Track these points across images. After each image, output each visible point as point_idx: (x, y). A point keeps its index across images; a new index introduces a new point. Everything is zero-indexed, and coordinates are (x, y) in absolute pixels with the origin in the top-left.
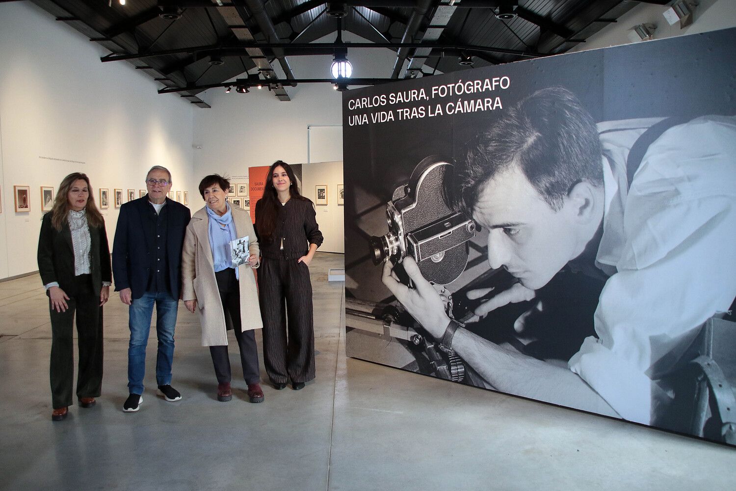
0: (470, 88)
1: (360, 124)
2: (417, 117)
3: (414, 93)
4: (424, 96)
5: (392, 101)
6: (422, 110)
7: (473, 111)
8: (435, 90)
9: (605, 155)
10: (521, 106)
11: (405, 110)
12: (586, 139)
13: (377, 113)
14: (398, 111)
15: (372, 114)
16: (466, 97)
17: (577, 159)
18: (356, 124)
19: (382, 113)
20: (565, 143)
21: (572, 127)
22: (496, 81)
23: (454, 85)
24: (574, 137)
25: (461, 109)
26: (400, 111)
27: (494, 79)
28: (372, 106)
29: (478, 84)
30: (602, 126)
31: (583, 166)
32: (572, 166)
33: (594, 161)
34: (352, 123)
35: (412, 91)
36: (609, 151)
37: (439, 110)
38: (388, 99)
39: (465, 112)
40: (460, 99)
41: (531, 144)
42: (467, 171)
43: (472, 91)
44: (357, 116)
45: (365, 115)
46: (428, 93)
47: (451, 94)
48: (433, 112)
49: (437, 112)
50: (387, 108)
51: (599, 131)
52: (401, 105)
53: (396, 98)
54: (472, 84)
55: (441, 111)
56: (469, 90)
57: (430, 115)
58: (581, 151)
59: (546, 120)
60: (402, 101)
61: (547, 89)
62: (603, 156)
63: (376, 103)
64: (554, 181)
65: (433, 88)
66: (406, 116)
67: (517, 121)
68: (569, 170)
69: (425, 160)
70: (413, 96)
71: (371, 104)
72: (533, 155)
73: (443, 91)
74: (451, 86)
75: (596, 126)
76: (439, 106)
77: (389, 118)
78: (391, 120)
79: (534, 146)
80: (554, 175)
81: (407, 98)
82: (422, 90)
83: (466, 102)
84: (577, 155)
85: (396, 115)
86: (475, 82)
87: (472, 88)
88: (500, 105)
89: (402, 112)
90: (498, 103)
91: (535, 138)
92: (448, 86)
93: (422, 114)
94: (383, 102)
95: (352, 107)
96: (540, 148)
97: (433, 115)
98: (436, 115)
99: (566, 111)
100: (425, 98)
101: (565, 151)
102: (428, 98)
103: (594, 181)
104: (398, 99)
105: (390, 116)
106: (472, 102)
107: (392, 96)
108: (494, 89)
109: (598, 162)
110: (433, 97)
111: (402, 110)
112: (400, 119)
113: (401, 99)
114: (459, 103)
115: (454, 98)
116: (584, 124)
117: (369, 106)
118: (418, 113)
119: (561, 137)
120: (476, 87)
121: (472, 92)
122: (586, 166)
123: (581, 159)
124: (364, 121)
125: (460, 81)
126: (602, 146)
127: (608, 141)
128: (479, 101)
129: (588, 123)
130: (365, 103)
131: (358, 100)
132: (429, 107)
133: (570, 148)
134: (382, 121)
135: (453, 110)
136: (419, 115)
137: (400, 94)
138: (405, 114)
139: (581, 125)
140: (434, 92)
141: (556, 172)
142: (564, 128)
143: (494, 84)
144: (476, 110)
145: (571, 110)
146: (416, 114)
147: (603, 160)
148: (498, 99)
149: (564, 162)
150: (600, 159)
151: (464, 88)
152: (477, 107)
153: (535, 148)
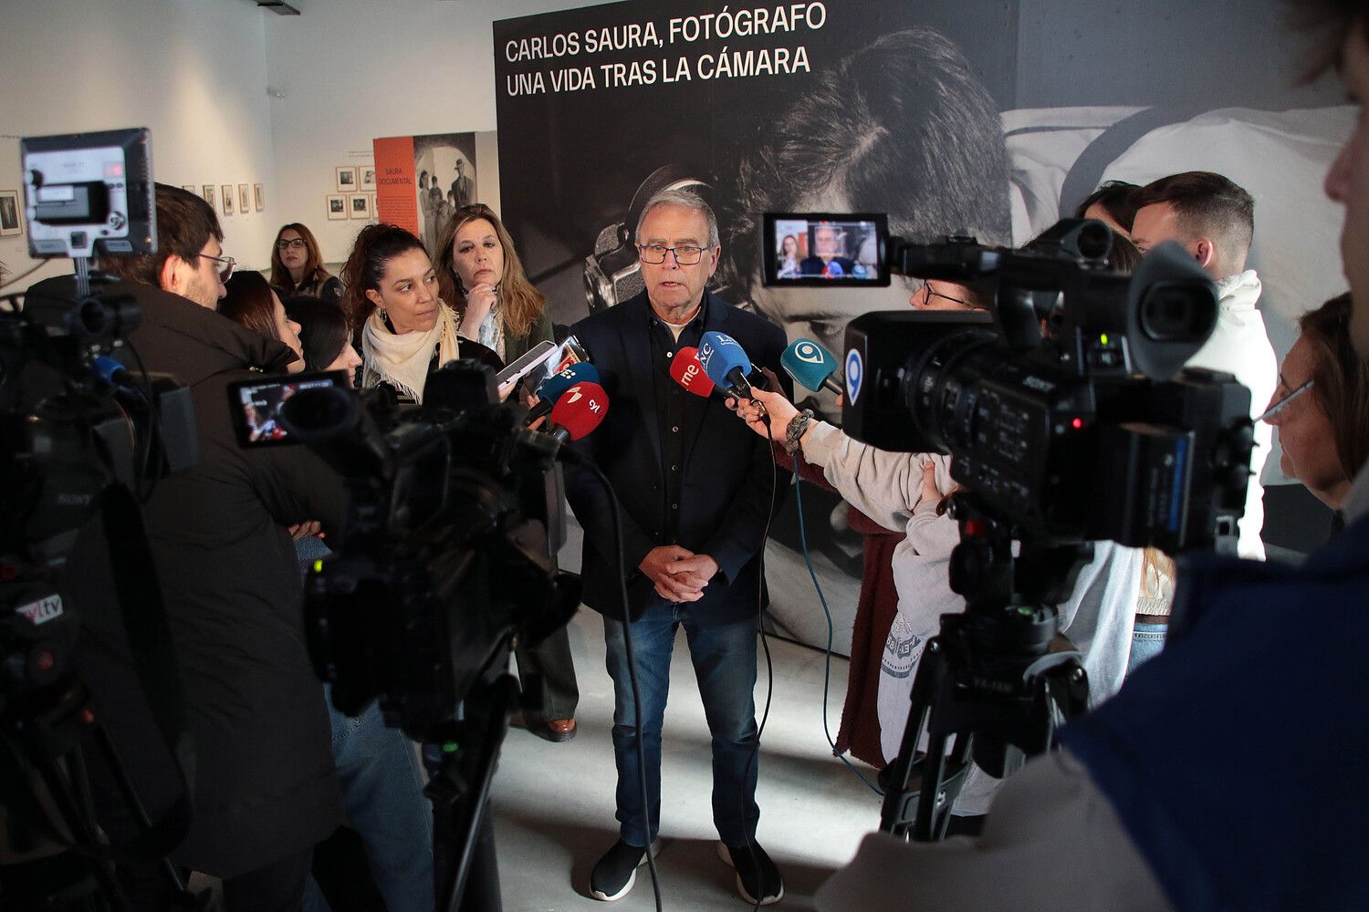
0: (745, 23)
1: (529, 92)
2: (641, 83)
3: (634, 31)
4: (654, 37)
5: (591, 46)
6: (649, 67)
7: (751, 74)
8: (676, 26)
9: (1013, 180)
10: (848, 68)
11: (616, 66)
12: (978, 146)
13: (561, 71)
14: (602, 67)
15: (552, 73)
16: (737, 44)
17: (959, 186)
18: (521, 93)
19: (571, 71)
20: (936, 150)
21: (952, 119)
22: (798, 12)
23: (712, 16)
24: (955, 139)
25: (728, 69)
26: (606, 67)
27: (794, 8)
28: (551, 55)
29: (761, 16)
30: (1013, 119)
31: (970, 203)
32: (948, 200)
33: (993, 193)
34: (513, 90)
35: (631, 27)
36: (1023, 172)
37: (683, 71)
38: (582, 42)
39: (736, 75)
40: (725, 48)
41: (867, 150)
42: (739, 200)
43: (750, 29)
44: (522, 76)
45: (539, 74)
46: (662, 32)
47: (707, 37)
48: (672, 73)
49: (679, 73)
50: (581, 61)
51: (1006, 130)
52: (609, 56)
53: (598, 39)
54: (749, 16)
55: (687, 72)
56: (743, 28)
57: (666, 80)
58: (967, 169)
59: (899, 100)
60: (611, 48)
61: (901, 33)
62: (1011, 184)
63: (559, 50)
64: (911, 229)
65: (672, 22)
66: (619, 79)
67: (841, 101)
68: (943, 210)
69: (657, 175)
70: (631, 37)
71: (550, 50)
72: (870, 173)
73: (691, 27)
74: (707, 18)
75: (999, 118)
76: (683, 60)
77: (585, 82)
78: (589, 85)
79: (874, 155)
80: (912, 219)
81: (620, 43)
82: (650, 25)
83: (737, 55)
84: (959, 180)
85: (599, 76)
86: (757, 11)
87: (750, 23)
88: (805, 63)
89: (611, 71)
90: (802, 60)
91: (876, 138)
92: (702, 18)
93: (650, 77)
94: (574, 48)
95: (512, 57)
96: (886, 160)
97: (672, 80)
98: (677, 79)
99: (940, 84)
100: (656, 43)
101: (935, 167)
102: (661, 42)
103: (993, 235)
104: (602, 43)
105: (587, 79)
106: (750, 54)
107: (591, 36)
108: (793, 29)
109: (1003, 196)
110: (672, 41)
111: (611, 66)
112: (607, 86)
113: (609, 43)
114: (724, 56)
115: (714, 45)
116: (976, 113)
117: (546, 56)
118: (643, 74)
119: (928, 137)
120: (757, 22)
121: (750, 33)
122: (976, 203)
123: (968, 186)
124: (536, 86)
125: (726, 7)
126: (1011, 161)
127: (1024, 152)
128: (764, 53)
129: (983, 111)
130: (538, 49)
131: (524, 41)
132: (665, 61)
133: (945, 160)
134: (572, 89)
135: (712, 71)
136: (645, 78)
137: (605, 31)
138: (616, 76)
139: (969, 115)
140: (673, 31)
141: (917, 213)
142: (934, 120)
143: (794, 17)
144: (757, 73)
145: (949, 81)
146: (639, 76)
147: (1011, 191)
148: (801, 50)
149: (933, 192)
150: (1007, 190)
151: (733, 24)
152: (760, 66)
153: (875, 160)
